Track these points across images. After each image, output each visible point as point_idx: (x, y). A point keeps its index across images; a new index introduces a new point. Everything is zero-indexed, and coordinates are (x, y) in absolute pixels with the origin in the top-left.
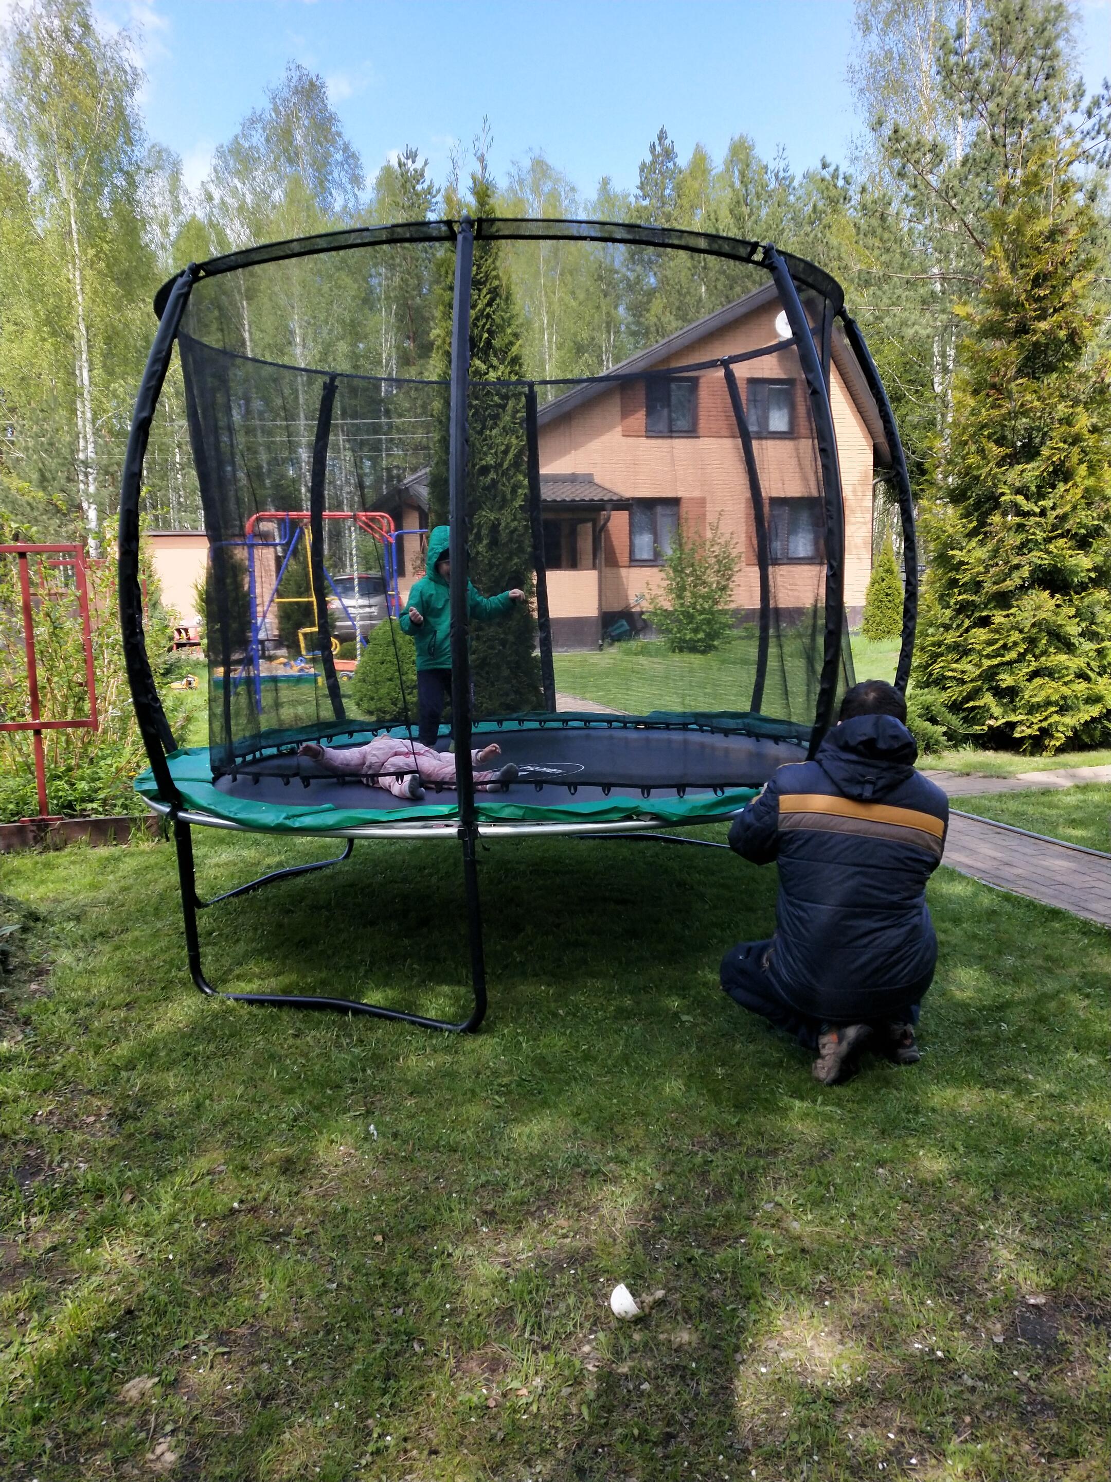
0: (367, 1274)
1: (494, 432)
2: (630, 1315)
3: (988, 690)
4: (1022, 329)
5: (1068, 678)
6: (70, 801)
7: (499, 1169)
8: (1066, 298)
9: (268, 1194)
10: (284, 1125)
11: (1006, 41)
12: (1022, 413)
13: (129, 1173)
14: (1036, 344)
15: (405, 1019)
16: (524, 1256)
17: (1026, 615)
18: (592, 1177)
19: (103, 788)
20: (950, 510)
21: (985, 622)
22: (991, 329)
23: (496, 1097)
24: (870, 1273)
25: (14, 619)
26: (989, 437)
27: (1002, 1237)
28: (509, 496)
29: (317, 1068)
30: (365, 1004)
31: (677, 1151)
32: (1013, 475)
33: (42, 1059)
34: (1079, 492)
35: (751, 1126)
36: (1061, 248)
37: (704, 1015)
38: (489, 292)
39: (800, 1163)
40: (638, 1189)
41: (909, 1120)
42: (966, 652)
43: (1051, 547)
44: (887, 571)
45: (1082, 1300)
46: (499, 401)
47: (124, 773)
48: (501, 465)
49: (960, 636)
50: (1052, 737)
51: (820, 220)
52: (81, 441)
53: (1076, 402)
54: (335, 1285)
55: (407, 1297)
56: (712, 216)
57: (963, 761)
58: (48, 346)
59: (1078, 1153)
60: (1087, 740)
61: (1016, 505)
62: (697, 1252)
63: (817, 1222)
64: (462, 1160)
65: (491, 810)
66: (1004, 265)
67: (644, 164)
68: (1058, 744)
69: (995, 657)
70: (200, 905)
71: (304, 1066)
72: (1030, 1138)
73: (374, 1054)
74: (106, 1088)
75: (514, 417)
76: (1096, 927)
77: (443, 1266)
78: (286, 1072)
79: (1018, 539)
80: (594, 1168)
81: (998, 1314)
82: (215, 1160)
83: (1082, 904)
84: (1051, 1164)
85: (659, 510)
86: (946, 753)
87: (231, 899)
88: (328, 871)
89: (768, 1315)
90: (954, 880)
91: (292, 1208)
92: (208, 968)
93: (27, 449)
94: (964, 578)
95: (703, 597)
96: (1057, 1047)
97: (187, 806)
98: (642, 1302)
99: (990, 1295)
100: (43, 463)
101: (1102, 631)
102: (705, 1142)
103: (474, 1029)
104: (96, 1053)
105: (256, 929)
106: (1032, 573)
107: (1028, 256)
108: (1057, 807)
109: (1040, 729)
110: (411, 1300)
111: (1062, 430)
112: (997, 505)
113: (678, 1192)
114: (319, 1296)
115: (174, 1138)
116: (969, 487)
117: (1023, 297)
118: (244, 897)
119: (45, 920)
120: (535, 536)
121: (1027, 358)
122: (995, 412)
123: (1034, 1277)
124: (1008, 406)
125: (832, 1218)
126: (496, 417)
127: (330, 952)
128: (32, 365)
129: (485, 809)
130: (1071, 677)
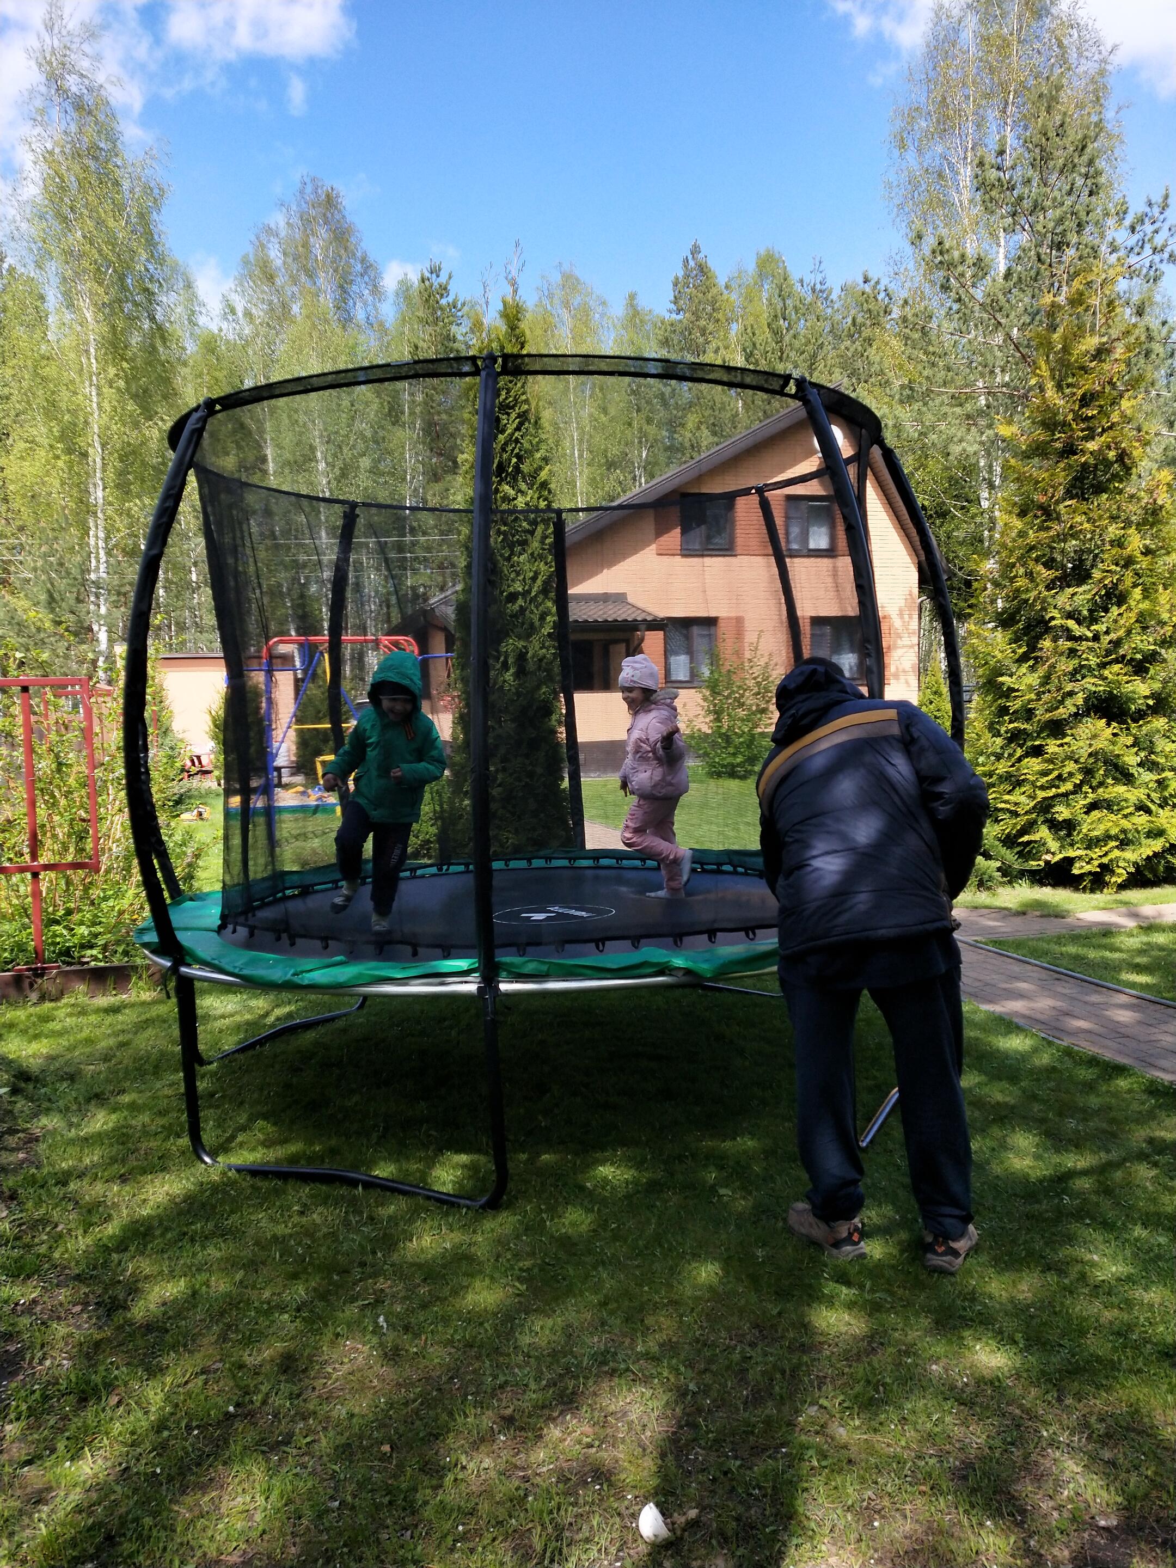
0: (372, 1491)
1: (522, 557)
2: (660, 1539)
3: (1044, 822)
4: (1070, 450)
5: (1128, 811)
6: (69, 948)
7: (519, 1367)
8: (1115, 418)
9: (267, 1395)
10: (286, 1316)
11: (1046, 157)
12: (1072, 535)
13: (116, 1372)
14: (1085, 466)
15: (419, 1194)
16: (545, 1469)
17: (1081, 744)
18: (620, 1376)
19: (104, 933)
20: (999, 634)
21: (1037, 751)
22: (1037, 449)
23: (517, 1284)
24: (923, 1488)
25: (15, 753)
26: (1037, 560)
27: (1068, 1445)
28: (537, 624)
29: (323, 1249)
30: (376, 1177)
31: (714, 1345)
32: (1063, 599)
33: (27, 1239)
34: (1133, 616)
35: (793, 1316)
36: (1110, 368)
37: (743, 1188)
38: (519, 416)
39: (847, 1359)
40: (671, 1390)
41: (965, 1309)
42: (1019, 783)
43: (1106, 672)
44: (935, 693)
45: (1158, 1521)
46: (527, 527)
47: (126, 916)
48: (529, 592)
49: (1012, 766)
50: (1112, 872)
51: (860, 333)
52: (93, 561)
53: (1128, 523)
54: (337, 1503)
55: (416, 1518)
56: (749, 330)
57: (1019, 899)
58: (60, 463)
59: (1149, 1346)
60: (1150, 876)
61: (1068, 630)
62: (734, 1464)
63: (865, 1427)
64: (478, 1357)
65: (512, 965)
66: (1050, 385)
67: (677, 278)
68: (1120, 881)
69: (1049, 788)
70: (202, 1062)
71: (309, 1247)
72: (1095, 1329)
73: (385, 1234)
74: (94, 1273)
75: (542, 542)
76: (1163, 1084)
77: (456, 1480)
78: (290, 1255)
79: (1072, 664)
80: (623, 1366)
81: (1065, 1539)
82: (210, 1356)
83: (1148, 1060)
84: (1119, 1359)
85: (695, 630)
86: (1000, 890)
87: (237, 1055)
88: (340, 1024)
89: (812, 1538)
90: (1011, 1032)
91: (292, 1413)
92: (209, 1136)
93: (35, 569)
94: (1014, 705)
95: (743, 720)
96: (1123, 1224)
97: (188, 960)
98: (673, 1523)
99: (1055, 1514)
100: (52, 584)
101: (1162, 760)
102: (743, 1335)
103: (494, 1204)
104: (85, 1232)
105: (261, 1090)
106: (1086, 700)
107: (1074, 375)
108: (1120, 950)
109: (1100, 866)
110: (421, 1521)
111: (1114, 552)
112: (1048, 630)
113: (714, 1394)
114: (320, 1517)
115: (167, 1331)
116: (1018, 610)
117: (1070, 417)
118: (250, 1053)
119: (37, 1080)
120: (564, 665)
121: (1075, 479)
122: (1042, 535)
123: (1104, 1494)
124: (1057, 528)
125: (881, 1424)
126: (524, 543)
127: (340, 1116)
128: (44, 483)
129: (506, 964)
130: (1131, 809)
